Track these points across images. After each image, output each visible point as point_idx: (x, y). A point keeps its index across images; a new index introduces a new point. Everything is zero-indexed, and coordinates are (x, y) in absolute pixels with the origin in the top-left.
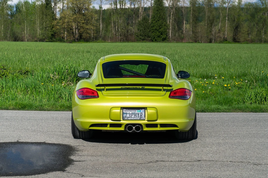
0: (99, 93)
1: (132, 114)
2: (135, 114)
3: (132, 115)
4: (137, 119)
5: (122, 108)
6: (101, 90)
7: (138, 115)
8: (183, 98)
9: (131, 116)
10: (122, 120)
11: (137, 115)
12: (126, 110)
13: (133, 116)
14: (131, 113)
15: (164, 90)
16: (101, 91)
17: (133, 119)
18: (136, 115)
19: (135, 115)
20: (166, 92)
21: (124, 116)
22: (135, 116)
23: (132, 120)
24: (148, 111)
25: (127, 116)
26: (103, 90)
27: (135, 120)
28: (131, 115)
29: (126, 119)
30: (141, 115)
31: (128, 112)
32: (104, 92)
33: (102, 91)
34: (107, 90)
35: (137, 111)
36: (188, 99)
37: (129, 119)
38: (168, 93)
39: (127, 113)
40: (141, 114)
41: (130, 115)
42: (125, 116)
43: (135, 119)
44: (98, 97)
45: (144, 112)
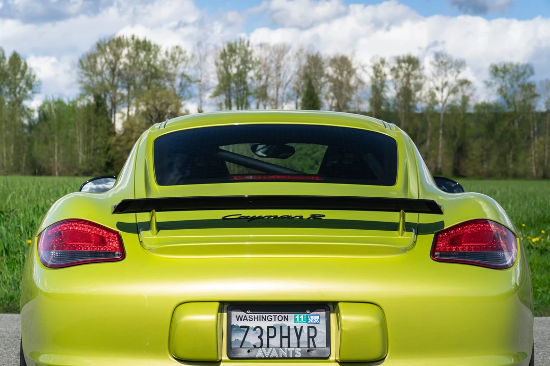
0: (128, 239)
1: (272, 334)
2: (285, 334)
3: (269, 337)
4: (294, 353)
5: (226, 306)
6: (136, 228)
7: (298, 337)
8: (489, 263)
9: (265, 342)
10: (225, 357)
11: (293, 337)
12: (242, 314)
13: (275, 342)
14: (268, 327)
15: (408, 227)
16: (138, 233)
17: (274, 354)
18: (288, 337)
19: (282, 337)
20: (417, 234)
21: (233, 339)
22: (285, 341)
23: (269, 358)
24: (343, 317)
25: (249, 343)
26: (146, 226)
27: (284, 358)
28: (265, 337)
29: (244, 353)
30: (313, 338)
31: (252, 324)
32: (147, 236)
33: (143, 233)
34: (162, 226)
35: (293, 321)
36: (506, 267)
37: (259, 353)
38: (427, 240)
39: (248, 328)
40: (312, 334)
41: (260, 337)
42: (241, 339)
43: (282, 353)
44: (123, 256)
45: (323, 322)
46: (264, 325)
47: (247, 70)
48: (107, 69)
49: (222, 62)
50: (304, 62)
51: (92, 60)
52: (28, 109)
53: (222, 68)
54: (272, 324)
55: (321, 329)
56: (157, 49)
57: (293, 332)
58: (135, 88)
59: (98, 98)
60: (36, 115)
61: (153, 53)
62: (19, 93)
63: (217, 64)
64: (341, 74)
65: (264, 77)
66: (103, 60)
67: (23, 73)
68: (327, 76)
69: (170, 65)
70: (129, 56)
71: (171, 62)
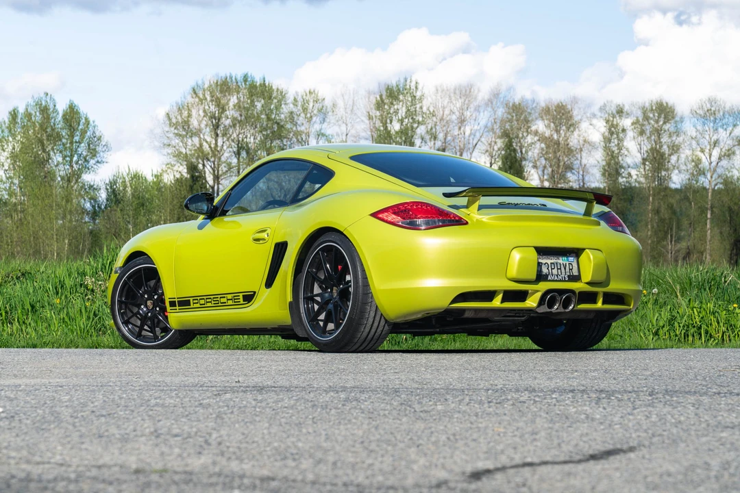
1: (553, 267)
2: (559, 267)
3: (552, 269)
4: (564, 277)
7: (565, 269)
11: (563, 269)
13: (555, 272)
14: (551, 263)
17: (556, 278)
18: (561, 269)
19: (558, 269)
22: (559, 271)
23: (554, 281)
25: (543, 272)
28: (550, 268)
30: (572, 269)
31: (544, 261)
35: (562, 260)
37: (549, 278)
39: (542, 263)
40: (571, 267)
42: (539, 269)
43: (560, 278)
45: (575, 261)
46: (549, 261)
47: (415, 125)
48: (206, 125)
49: (378, 113)
50: (501, 112)
51: (185, 113)
52: (91, 187)
53: (378, 124)
54: (552, 261)
55: (575, 265)
56: (282, 96)
57: (562, 266)
58: (248, 153)
59: (192, 168)
60: (103, 195)
61: (275, 101)
62: (77, 163)
63: (370, 118)
64: (558, 131)
65: (441, 136)
66: (201, 113)
67: (84, 132)
68: (536, 133)
69: (301, 120)
70: (238, 106)
71: (303, 115)
